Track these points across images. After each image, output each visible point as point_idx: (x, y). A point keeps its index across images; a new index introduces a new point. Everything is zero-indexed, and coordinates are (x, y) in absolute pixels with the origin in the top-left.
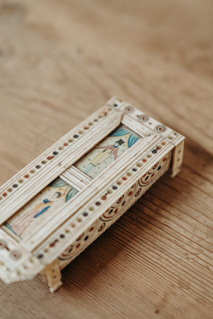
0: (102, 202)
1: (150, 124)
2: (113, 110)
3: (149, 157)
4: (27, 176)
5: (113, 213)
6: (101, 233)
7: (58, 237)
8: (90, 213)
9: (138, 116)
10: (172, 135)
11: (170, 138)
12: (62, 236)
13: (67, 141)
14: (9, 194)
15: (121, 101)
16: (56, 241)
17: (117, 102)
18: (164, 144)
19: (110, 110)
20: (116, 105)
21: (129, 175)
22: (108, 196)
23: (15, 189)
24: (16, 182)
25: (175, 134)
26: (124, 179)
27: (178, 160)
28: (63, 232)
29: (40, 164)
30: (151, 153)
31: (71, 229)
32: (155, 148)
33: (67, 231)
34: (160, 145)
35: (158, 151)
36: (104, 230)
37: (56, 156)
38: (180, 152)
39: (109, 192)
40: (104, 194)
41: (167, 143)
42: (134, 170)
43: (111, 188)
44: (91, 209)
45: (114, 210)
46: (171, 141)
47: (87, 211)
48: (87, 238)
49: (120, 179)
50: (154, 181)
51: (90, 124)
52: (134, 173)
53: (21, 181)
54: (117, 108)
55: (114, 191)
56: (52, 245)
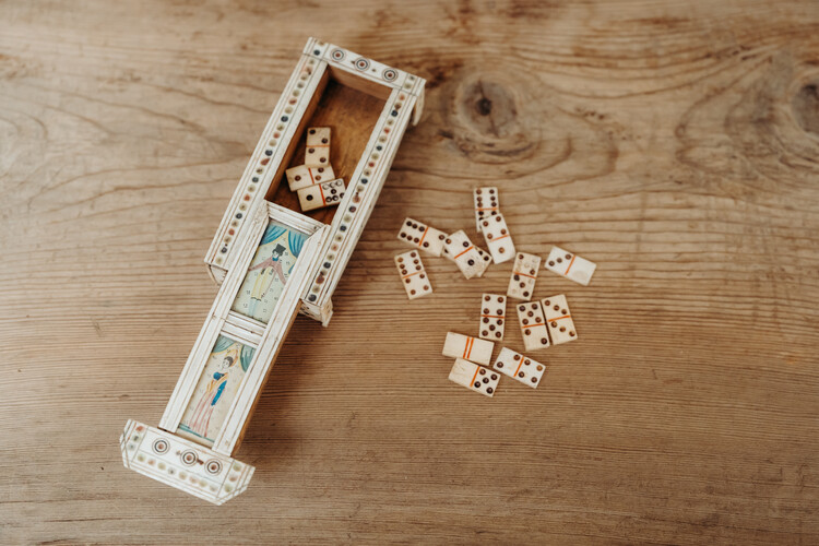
0: (356, 205)
1: (374, 70)
2: (317, 62)
3: (390, 123)
4: (247, 198)
7: (322, 268)
8: (348, 225)
9: (353, 62)
10: (409, 81)
11: (408, 86)
12: (327, 265)
13: (275, 130)
14: (236, 229)
15: (322, 44)
16: (322, 273)
17: (317, 47)
18: (402, 98)
19: (312, 62)
20: (317, 53)
21: (375, 157)
22: (361, 195)
23: (240, 221)
24: (238, 211)
25: (412, 78)
26: (372, 165)
28: (326, 261)
29: (255, 174)
30: (391, 117)
31: (335, 253)
32: (394, 109)
33: (331, 258)
34: (398, 101)
35: (399, 111)
37: (271, 157)
39: (360, 190)
40: (354, 194)
41: (406, 95)
42: (379, 148)
43: (360, 184)
44: (347, 219)
46: (409, 91)
47: (343, 223)
49: (367, 167)
51: (296, 94)
52: (380, 153)
53: (243, 208)
54: (320, 56)
55: (366, 186)
56: (320, 280)
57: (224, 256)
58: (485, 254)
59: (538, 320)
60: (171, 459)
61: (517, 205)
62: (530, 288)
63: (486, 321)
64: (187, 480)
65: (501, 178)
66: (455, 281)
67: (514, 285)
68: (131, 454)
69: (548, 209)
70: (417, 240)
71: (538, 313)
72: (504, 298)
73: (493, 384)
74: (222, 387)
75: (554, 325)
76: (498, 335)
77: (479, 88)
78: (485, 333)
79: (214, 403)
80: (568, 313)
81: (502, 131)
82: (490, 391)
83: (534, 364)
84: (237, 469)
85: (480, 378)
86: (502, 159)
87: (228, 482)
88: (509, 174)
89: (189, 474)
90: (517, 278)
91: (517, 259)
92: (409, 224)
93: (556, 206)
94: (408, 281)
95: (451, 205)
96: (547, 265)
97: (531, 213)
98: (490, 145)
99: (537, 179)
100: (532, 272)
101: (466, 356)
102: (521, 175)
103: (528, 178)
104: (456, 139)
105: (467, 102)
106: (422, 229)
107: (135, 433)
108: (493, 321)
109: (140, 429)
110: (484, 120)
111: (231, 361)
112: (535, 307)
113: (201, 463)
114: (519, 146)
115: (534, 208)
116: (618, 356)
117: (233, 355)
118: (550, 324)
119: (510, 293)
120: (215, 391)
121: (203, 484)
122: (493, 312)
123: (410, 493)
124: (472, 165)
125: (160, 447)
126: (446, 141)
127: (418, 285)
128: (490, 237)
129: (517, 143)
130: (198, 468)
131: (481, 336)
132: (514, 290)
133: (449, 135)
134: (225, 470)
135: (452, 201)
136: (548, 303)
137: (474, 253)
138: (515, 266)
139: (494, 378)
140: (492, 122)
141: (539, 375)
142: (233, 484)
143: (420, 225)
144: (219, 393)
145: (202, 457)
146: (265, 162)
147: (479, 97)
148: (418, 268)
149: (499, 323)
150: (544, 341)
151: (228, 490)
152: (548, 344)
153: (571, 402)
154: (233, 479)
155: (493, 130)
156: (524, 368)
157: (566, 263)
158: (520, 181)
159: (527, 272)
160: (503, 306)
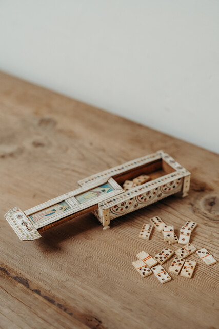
1: (175, 165)
3: (169, 178)
4: (106, 174)
5: (143, 200)
6: (135, 209)
7: (112, 200)
9: (170, 161)
10: (185, 172)
12: (114, 200)
13: (130, 164)
14: (95, 179)
15: (164, 153)
18: (178, 174)
19: (157, 155)
21: (156, 183)
22: (142, 190)
23: (98, 178)
24: (100, 176)
26: (153, 184)
27: (186, 187)
28: (115, 199)
29: (114, 171)
30: (170, 176)
31: (120, 198)
32: (173, 175)
33: (118, 199)
34: (176, 174)
36: (137, 208)
37: (122, 169)
38: (187, 181)
39: (143, 188)
40: (140, 188)
41: (181, 174)
42: (159, 182)
44: (132, 193)
45: (144, 198)
46: (183, 174)
47: (130, 193)
48: (127, 207)
49: (151, 184)
50: (170, 194)
51: (145, 159)
53: (102, 176)
54: (160, 155)
55: (146, 188)
56: (109, 202)
57: (85, 183)
58: (177, 238)
59: (180, 264)
60: (19, 221)
61: (201, 233)
62: (185, 255)
63: (160, 255)
64: (18, 229)
65: (202, 223)
66: (160, 241)
67: (180, 251)
68: (9, 214)
69: (212, 239)
70: (155, 223)
71: (182, 263)
72: (173, 252)
73: (146, 272)
74: (52, 213)
75: (184, 268)
76: (161, 260)
77: (214, 198)
78: (156, 258)
79: (46, 216)
80: (194, 268)
81: (213, 212)
82: (143, 273)
83: (167, 275)
84: (35, 233)
85: (143, 268)
86: (206, 219)
87: (30, 235)
88: (205, 224)
89: (20, 227)
90: (182, 249)
91: (187, 245)
92: (157, 218)
93: (216, 240)
94: (142, 231)
95: (177, 222)
96: (197, 252)
97: (204, 237)
98: (205, 214)
99: (215, 230)
100: (190, 251)
101: (144, 260)
102: (209, 226)
103: (212, 228)
104: (194, 207)
105: (207, 200)
106: (160, 221)
107: (16, 210)
108: (163, 256)
109: (18, 210)
110: (209, 207)
111: (62, 208)
112: (182, 260)
113: (27, 226)
114: (215, 219)
115: (207, 236)
116: (203, 292)
117: (63, 208)
118: (183, 267)
119: (176, 252)
120: (49, 213)
121: (21, 232)
122: (165, 254)
123: (88, 287)
124: (194, 216)
125: (19, 217)
126: (190, 206)
127: (145, 234)
128: (182, 233)
129: (215, 217)
130: (25, 228)
131: (155, 257)
132: (179, 252)
133: (192, 205)
134: (32, 232)
135: (178, 221)
136: (188, 261)
137: (172, 234)
138: (185, 246)
139: (148, 271)
140: (211, 208)
141: (166, 279)
142: (30, 236)
143: (160, 220)
144: (50, 214)
145: (28, 225)
146: (119, 169)
147: (212, 200)
148: (149, 230)
149: (165, 258)
150: (177, 271)
151: (27, 237)
152: (178, 273)
153: (172, 295)
154: (31, 235)
155: (210, 211)
156: (162, 274)
157: (205, 254)
158: (208, 227)
159: (188, 250)
160: (170, 254)
